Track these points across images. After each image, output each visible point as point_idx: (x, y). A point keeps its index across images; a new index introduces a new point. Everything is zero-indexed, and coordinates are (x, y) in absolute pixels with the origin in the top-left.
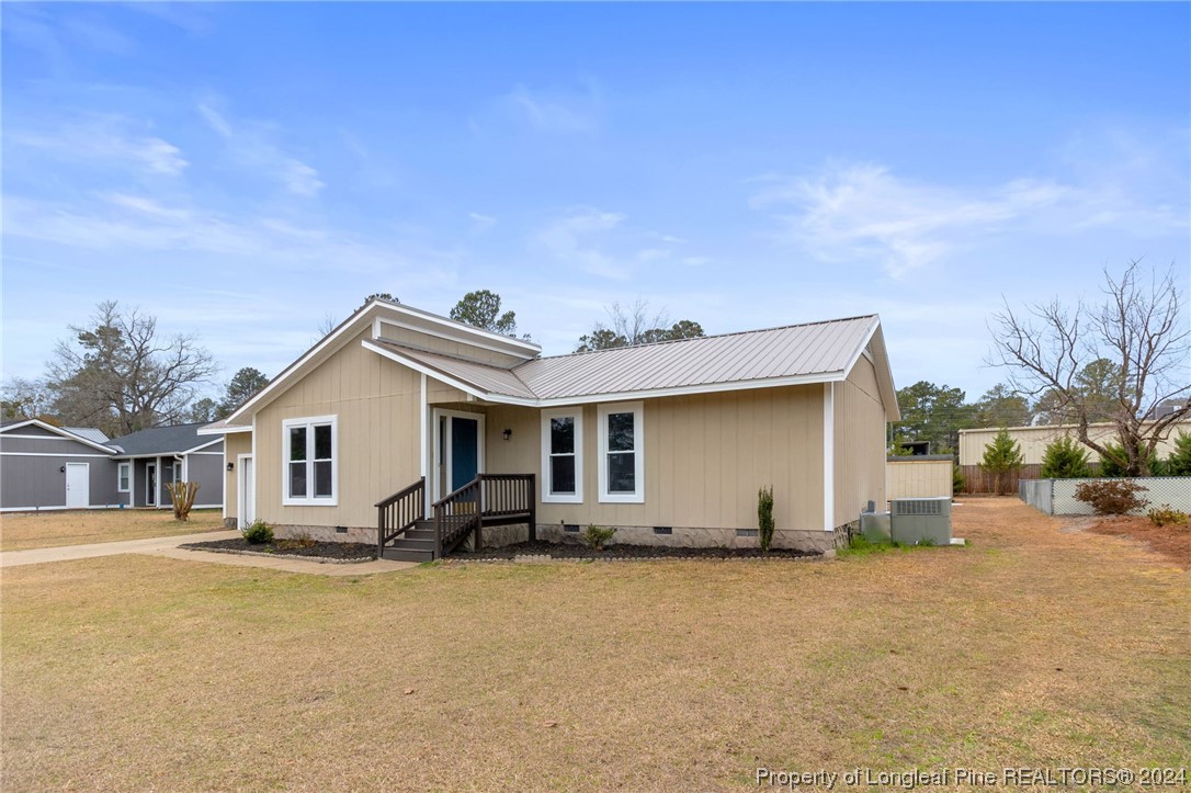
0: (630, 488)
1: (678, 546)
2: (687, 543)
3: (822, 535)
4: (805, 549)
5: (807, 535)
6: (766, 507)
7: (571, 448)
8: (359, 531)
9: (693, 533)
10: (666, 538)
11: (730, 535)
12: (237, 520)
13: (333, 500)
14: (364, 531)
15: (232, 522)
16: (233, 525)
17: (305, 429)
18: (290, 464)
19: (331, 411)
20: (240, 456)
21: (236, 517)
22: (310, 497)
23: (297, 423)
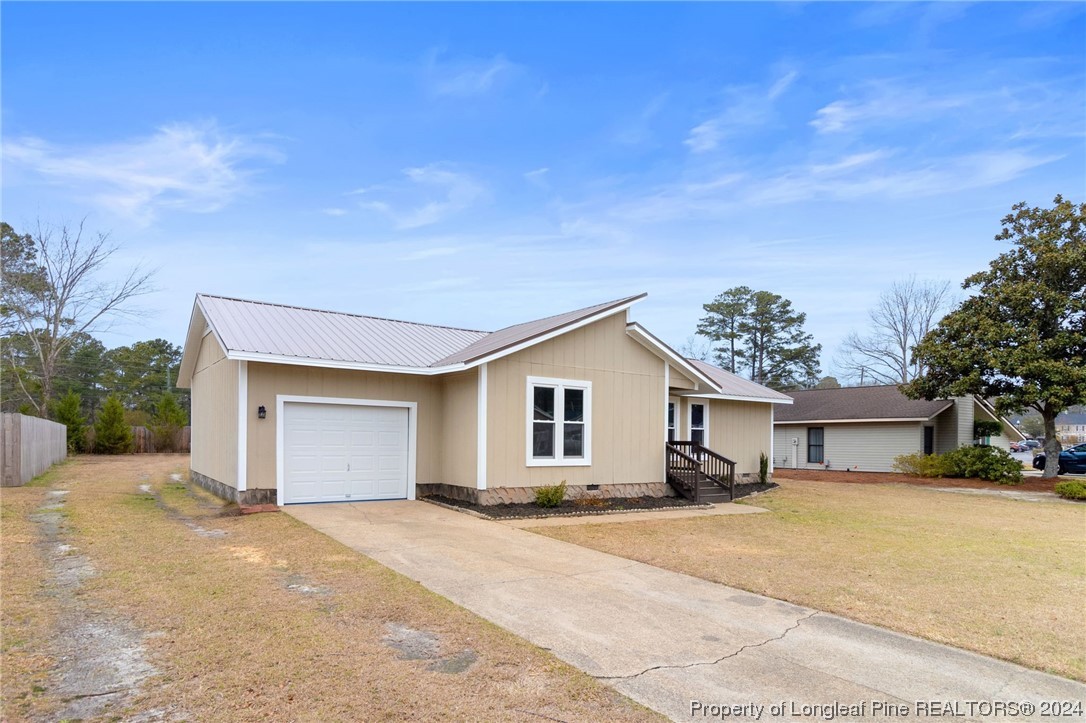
8: (612, 487)
12: (274, 492)
13: (586, 460)
14: (617, 487)
15: (259, 496)
16: (261, 500)
17: (553, 389)
18: (534, 424)
19: (585, 377)
20: (281, 399)
21: (271, 487)
22: (559, 458)
23: (545, 382)
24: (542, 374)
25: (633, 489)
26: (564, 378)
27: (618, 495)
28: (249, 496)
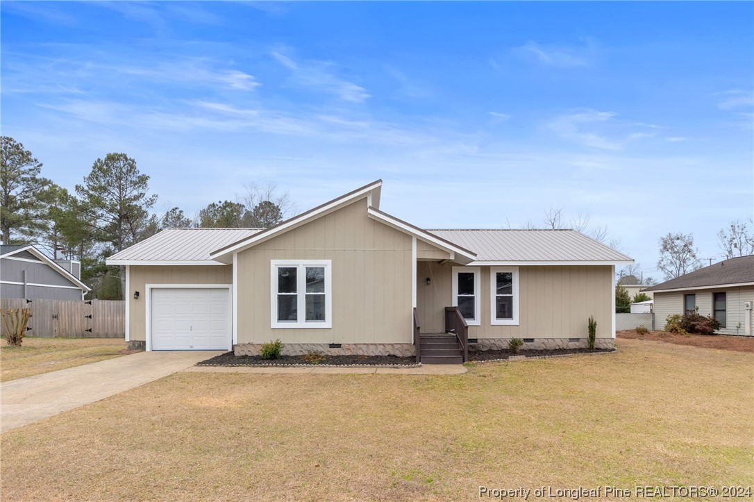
0: (510, 316)
1: (539, 349)
2: (543, 347)
3: (610, 340)
4: (602, 347)
5: (603, 340)
6: (592, 328)
7: (472, 291)
8: (354, 346)
9: (546, 341)
10: (531, 345)
11: (566, 342)
12: (144, 343)
13: (327, 323)
14: (359, 346)
15: (137, 345)
16: (138, 347)
17: (296, 268)
18: (279, 295)
19: (324, 256)
20: (148, 286)
21: (143, 340)
22: (301, 322)
23: (288, 263)
24: (285, 257)
25: (376, 349)
26: (305, 259)
27: (360, 353)
28: (131, 344)
